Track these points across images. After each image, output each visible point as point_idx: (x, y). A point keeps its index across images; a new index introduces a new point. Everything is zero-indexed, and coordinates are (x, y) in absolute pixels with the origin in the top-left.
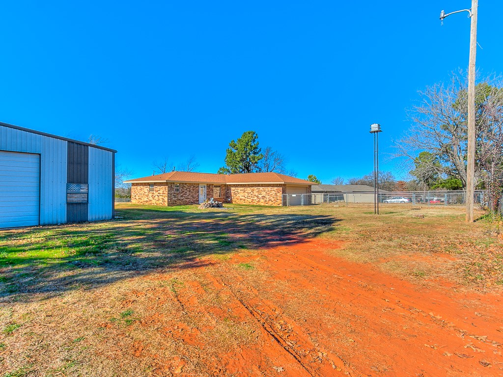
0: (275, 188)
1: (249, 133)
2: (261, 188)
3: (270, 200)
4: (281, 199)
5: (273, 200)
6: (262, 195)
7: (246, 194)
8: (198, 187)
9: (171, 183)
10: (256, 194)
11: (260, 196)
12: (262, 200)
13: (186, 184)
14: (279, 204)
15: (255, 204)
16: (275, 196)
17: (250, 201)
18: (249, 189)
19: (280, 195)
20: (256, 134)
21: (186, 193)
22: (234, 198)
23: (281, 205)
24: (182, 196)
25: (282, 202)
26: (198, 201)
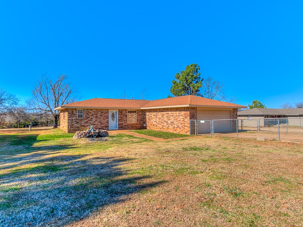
0: (183, 112)
1: (192, 66)
2: (170, 113)
3: (178, 127)
4: (189, 125)
5: (180, 126)
6: (171, 121)
7: (158, 119)
8: (108, 112)
9: (73, 109)
10: (166, 119)
11: (169, 122)
12: (171, 127)
13: (91, 110)
14: (186, 132)
15: (165, 131)
16: (183, 122)
17: (161, 127)
18: (160, 113)
19: (188, 120)
20: (198, 66)
21: (92, 119)
22: (148, 124)
23: (189, 133)
24: (86, 122)
25: (189, 129)
26: (108, 126)
